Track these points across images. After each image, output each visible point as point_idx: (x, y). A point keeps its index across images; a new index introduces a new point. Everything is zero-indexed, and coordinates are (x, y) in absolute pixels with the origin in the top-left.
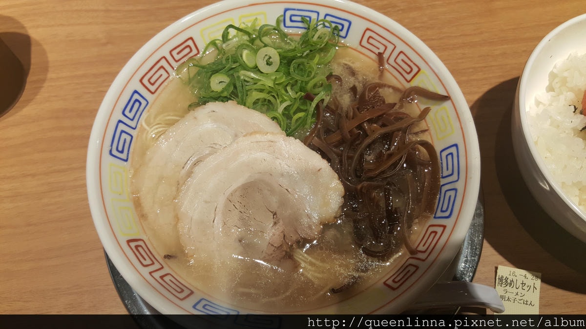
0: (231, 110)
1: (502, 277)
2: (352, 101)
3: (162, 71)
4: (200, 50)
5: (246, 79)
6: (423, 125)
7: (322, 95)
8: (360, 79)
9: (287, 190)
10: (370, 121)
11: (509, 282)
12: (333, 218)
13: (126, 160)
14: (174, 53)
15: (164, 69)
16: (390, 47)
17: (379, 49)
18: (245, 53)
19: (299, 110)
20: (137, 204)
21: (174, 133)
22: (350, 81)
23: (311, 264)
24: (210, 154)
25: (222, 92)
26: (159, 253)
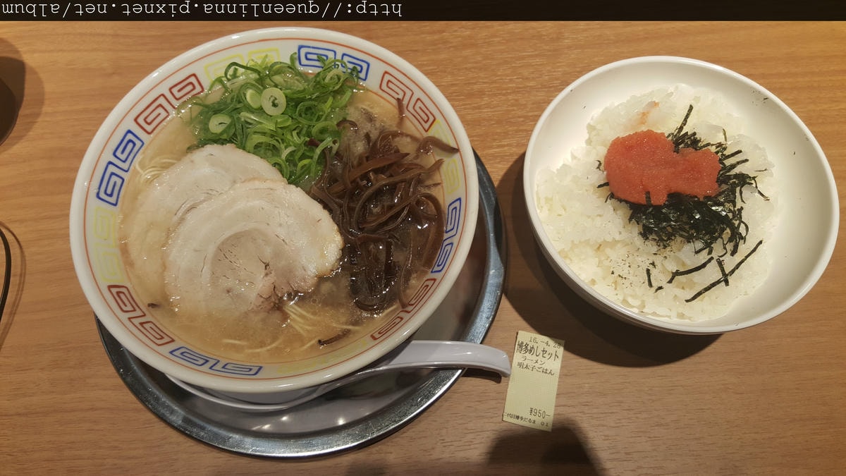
0: (229, 153)
1: (522, 343)
2: (365, 149)
3: (160, 110)
4: (205, 87)
5: (249, 121)
6: (437, 178)
7: (328, 141)
8: (378, 125)
9: (283, 240)
10: (376, 171)
11: (529, 348)
12: (329, 271)
13: (115, 205)
14: (175, 91)
15: (163, 108)
16: (409, 94)
17: (398, 94)
18: (249, 93)
19: (303, 157)
20: (124, 250)
21: (167, 176)
22: (366, 127)
23: (302, 316)
24: (204, 201)
25: (221, 134)
26: (143, 300)
